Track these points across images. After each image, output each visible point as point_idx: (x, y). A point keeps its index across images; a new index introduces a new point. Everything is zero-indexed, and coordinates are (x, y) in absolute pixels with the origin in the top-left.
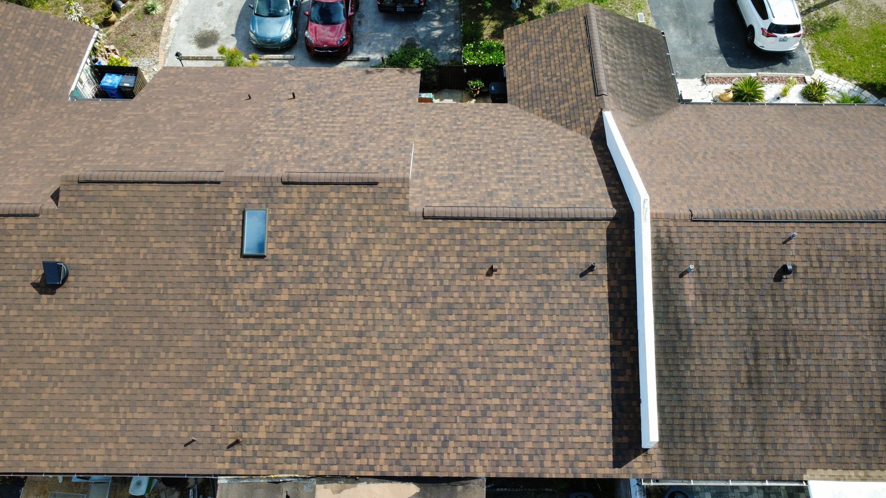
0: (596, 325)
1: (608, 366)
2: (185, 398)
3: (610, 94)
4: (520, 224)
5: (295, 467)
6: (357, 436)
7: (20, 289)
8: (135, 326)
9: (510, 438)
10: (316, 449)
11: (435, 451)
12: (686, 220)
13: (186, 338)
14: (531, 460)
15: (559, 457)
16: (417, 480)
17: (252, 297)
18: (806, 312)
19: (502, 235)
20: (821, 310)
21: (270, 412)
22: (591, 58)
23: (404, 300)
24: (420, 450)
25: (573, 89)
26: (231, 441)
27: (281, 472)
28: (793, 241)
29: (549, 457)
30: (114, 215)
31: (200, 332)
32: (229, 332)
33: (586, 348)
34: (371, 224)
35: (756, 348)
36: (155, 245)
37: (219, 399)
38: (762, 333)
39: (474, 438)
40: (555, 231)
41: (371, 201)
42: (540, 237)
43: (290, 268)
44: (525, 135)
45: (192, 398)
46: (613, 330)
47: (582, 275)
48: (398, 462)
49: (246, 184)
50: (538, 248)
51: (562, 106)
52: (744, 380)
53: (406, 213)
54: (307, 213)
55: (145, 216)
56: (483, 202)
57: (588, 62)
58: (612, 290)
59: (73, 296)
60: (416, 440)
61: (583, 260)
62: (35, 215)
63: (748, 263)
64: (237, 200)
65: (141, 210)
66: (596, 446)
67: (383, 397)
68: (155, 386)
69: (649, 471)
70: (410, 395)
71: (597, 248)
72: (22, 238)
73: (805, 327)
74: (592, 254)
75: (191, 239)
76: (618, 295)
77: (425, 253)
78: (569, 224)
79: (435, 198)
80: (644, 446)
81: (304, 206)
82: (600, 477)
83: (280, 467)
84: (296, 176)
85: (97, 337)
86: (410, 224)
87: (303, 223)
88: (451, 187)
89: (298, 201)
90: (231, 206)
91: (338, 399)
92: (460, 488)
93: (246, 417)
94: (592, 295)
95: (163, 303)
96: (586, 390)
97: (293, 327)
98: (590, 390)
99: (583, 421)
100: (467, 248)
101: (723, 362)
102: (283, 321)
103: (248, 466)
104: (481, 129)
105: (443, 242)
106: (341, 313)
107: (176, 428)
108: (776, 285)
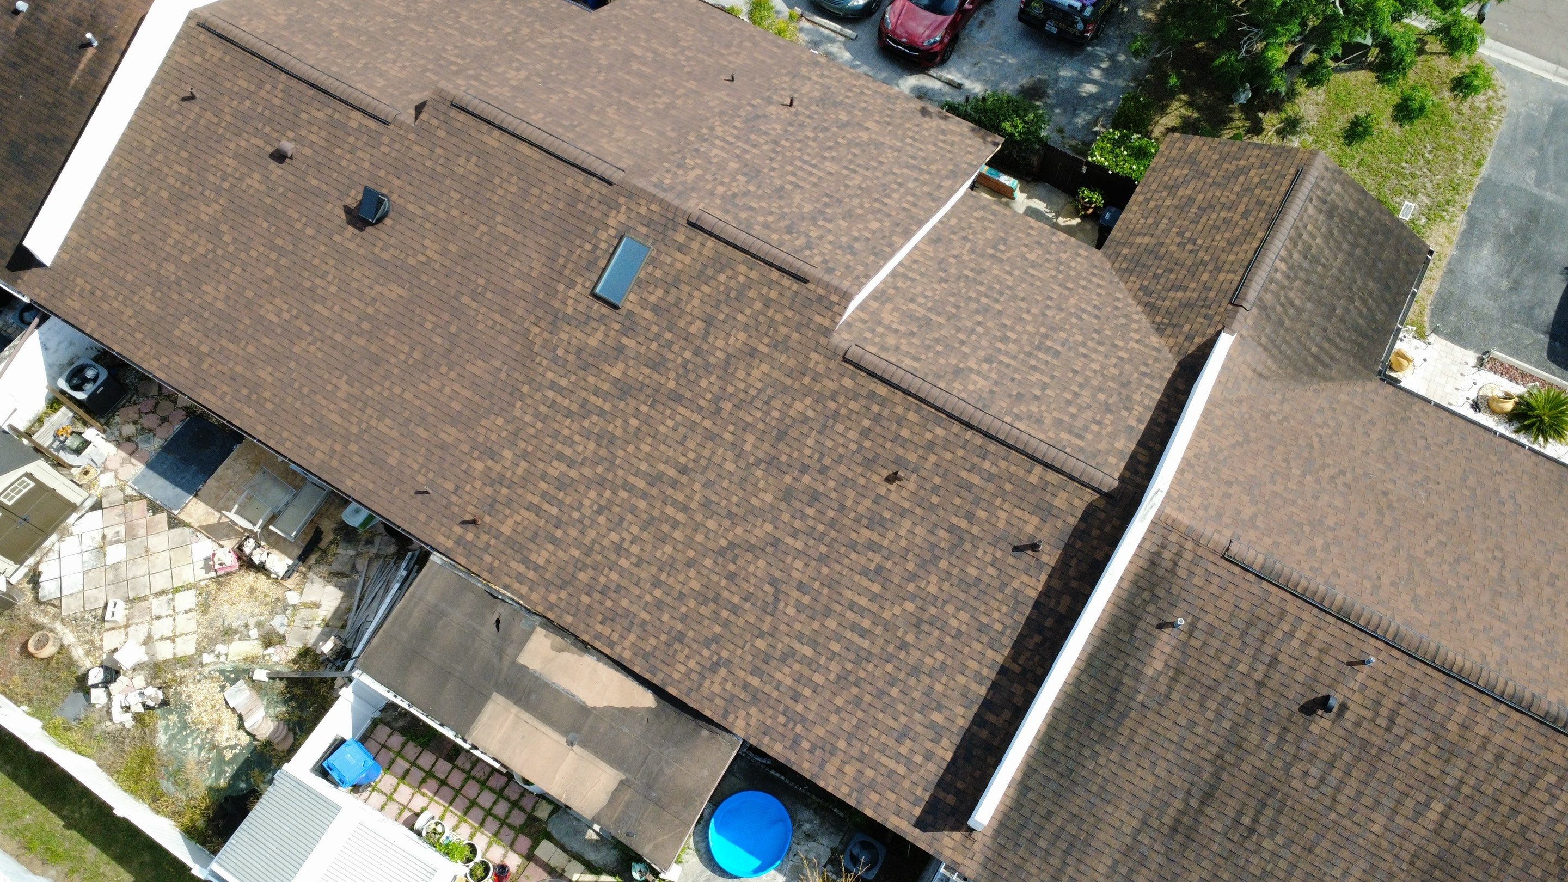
0: (998, 627)
1: (983, 691)
2: (443, 435)
3: (1255, 310)
4: (969, 434)
5: (524, 590)
6: (614, 595)
7: (329, 207)
8: (430, 317)
9: (799, 708)
10: (559, 582)
11: (698, 669)
12: (1214, 552)
13: (480, 363)
14: (811, 751)
15: (849, 769)
16: (659, 691)
17: (579, 351)
18: (1322, 781)
19: (935, 436)
20: (1349, 791)
21: (530, 507)
22: (1263, 241)
23: (761, 454)
24: (681, 657)
25: (1205, 277)
26: (468, 517)
27: (506, 587)
28: (1366, 669)
29: (836, 761)
30: (471, 166)
31: (497, 364)
32: (530, 382)
33: (966, 650)
34: (771, 332)
35: (1214, 787)
36: (500, 228)
37: (479, 459)
38: (1236, 772)
39: (755, 681)
40: (1013, 469)
41: (786, 302)
42: (987, 465)
43: (641, 340)
44: (1084, 311)
45: (449, 439)
46: (1018, 646)
47: (1016, 549)
48: (646, 656)
49: (643, 202)
50: (976, 480)
51: (1172, 294)
52: (1167, 820)
53: (823, 341)
54: (698, 277)
55: (505, 185)
56: (939, 377)
57: (1255, 245)
58: (1047, 591)
59: (381, 244)
60: (681, 642)
61: (1029, 529)
62: (386, 123)
63: (1274, 662)
64: (622, 218)
65: (505, 175)
66: (906, 784)
67: (669, 565)
68: (417, 402)
69: (959, 859)
70: (704, 580)
71: (1059, 524)
72: (359, 144)
73: (1307, 801)
74: (1047, 529)
75: (544, 241)
76: (1052, 604)
77: (819, 407)
78: (1038, 469)
79: (877, 340)
80: (971, 823)
81: (699, 266)
82: (889, 826)
83: (507, 580)
84: (708, 221)
85: (383, 309)
86: (819, 358)
87: (686, 289)
88: (913, 334)
89: (695, 255)
90: (612, 222)
91: (614, 537)
92: (705, 733)
93: (499, 498)
94: (1016, 584)
95: (474, 305)
96: (934, 705)
97: (608, 417)
98: (939, 708)
99: (908, 742)
100: (878, 429)
101: (1151, 779)
102: (599, 402)
103: (473, 558)
104: (1026, 272)
105: (852, 405)
106: (675, 430)
107: (416, 467)
108: (1299, 718)
